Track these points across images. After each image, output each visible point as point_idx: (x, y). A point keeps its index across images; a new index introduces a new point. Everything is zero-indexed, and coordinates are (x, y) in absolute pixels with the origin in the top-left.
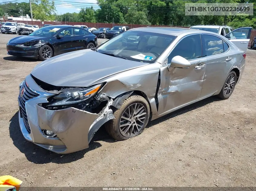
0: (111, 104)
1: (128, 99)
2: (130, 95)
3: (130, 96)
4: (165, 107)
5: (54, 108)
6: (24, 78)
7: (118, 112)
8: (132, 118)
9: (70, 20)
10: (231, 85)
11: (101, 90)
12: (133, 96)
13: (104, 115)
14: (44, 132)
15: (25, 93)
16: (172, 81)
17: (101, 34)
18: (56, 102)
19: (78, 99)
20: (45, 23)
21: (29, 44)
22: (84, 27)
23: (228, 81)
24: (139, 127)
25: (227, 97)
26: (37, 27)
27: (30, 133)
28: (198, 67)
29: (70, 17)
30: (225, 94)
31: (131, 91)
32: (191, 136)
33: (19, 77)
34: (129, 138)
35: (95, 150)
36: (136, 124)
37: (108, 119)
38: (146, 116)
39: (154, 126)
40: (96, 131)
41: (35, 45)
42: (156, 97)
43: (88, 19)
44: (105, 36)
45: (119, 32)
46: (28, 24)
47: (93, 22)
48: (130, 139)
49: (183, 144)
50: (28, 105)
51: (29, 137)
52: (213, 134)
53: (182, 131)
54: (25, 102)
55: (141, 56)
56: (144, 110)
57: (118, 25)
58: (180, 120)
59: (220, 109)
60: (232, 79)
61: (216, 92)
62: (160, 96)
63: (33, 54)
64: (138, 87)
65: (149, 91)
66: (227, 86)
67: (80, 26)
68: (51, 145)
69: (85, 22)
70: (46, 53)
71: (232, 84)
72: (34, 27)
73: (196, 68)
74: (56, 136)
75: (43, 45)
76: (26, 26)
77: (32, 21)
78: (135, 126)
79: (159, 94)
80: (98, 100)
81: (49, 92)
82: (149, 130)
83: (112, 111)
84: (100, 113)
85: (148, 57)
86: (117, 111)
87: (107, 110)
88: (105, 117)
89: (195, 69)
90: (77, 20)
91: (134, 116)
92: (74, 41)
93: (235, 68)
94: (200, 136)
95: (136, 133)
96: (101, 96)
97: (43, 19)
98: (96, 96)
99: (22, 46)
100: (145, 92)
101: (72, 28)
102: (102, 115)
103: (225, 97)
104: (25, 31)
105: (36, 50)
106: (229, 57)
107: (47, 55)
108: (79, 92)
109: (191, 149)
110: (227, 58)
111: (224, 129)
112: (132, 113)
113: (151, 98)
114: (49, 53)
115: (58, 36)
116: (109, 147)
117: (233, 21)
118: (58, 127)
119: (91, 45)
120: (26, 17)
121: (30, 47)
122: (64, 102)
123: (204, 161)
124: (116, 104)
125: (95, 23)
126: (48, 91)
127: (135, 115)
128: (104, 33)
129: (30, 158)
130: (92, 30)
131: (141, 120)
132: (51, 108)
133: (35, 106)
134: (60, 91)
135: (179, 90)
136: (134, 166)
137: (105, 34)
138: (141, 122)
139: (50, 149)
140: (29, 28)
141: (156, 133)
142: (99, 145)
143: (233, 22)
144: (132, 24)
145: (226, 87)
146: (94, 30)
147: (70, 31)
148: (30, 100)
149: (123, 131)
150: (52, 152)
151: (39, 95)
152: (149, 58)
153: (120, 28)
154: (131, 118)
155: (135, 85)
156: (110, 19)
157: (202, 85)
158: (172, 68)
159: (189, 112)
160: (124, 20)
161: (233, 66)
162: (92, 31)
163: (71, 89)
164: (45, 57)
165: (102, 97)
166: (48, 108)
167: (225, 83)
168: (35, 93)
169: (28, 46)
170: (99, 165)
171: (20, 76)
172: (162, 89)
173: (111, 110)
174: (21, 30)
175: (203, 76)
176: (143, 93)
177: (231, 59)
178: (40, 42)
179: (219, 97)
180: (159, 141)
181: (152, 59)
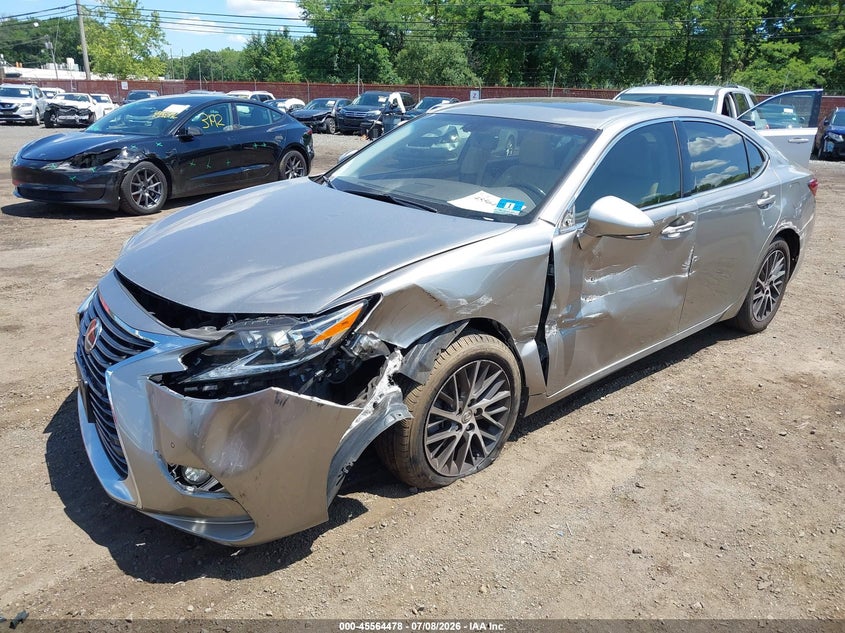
0: (397, 369)
1: (450, 350)
2: (458, 333)
3: (456, 340)
4: (571, 369)
5: (206, 388)
6: (77, 276)
7: (420, 394)
8: (466, 413)
9: (212, 75)
10: (774, 285)
11: (362, 323)
12: (466, 338)
13: (375, 405)
14: (179, 473)
15: (101, 339)
16: (589, 281)
17: (320, 118)
18: (213, 368)
19: (288, 355)
20: (132, 84)
21: (87, 161)
22: (263, 98)
23: (764, 273)
24: (487, 441)
25: (760, 325)
26: (105, 101)
27: (123, 475)
28: (670, 229)
29: (213, 65)
30: (755, 314)
31: (460, 323)
32: (660, 465)
33: (62, 275)
34: (455, 478)
35: (345, 526)
36: (477, 431)
37: (390, 421)
38: (509, 402)
39: (535, 433)
40: (352, 464)
41: (108, 164)
42: (540, 338)
43: (276, 70)
44: (332, 128)
45: (378, 112)
46: (74, 91)
47: (292, 78)
48: (458, 482)
49: (639, 495)
50: (115, 380)
51: (123, 491)
52: (732, 456)
53: (630, 448)
54: (104, 370)
55: (481, 200)
56: (503, 381)
57: (375, 88)
58: (617, 411)
59: (743, 368)
60: (778, 265)
61: (727, 310)
62: (552, 333)
63: (103, 193)
64: (483, 306)
65: (519, 316)
66: (761, 289)
67: (248, 94)
68: (201, 517)
69: (262, 80)
70: (145, 188)
71: (776, 281)
72: (95, 101)
73: (666, 235)
74: (219, 486)
75: (135, 161)
76: (68, 98)
77: (88, 82)
78: (475, 436)
79: (550, 325)
80: (351, 355)
81: (187, 333)
82: (519, 449)
83: (400, 390)
84: (360, 400)
85: (508, 204)
86: (415, 391)
87: (383, 388)
88: (378, 412)
89: (663, 238)
90: (236, 72)
91: (469, 406)
92: (238, 148)
93: (786, 227)
94: (691, 464)
95: (478, 461)
96: (364, 341)
97: (122, 73)
98: (349, 343)
99: (65, 167)
100: (506, 322)
101: (230, 105)
102: (369, 406)
103: (756, 324)
104: (66, 114)
105: (111, 181)
106: (766, 193)
107: (147, 195)
108: (291, 333)
109: (667, 510)
110: (761, 197)
111: (768, 435)
112: (463, 393)
113: (525, 339)
114: (156, 188)
115: (182, 131)
116: (392, 514)
117: (751, 66)
118: (225, 456)
119: (292, 159)
120: (66, 68)
121: (92, 169)
122: (239, 368)
123: (717, 552)
124: (412, 368)
125: (297, 82)
126: (183, 329)
127: (473, 402)
128: (329, 117)
129: (129, 563)
130: (288, 107)
131: (492, 416)
132: (196, 388)
133: (143, 382)
134: (224, 331)
135: (612, 311)
136: (485, 579)
137: (334, 118)
138: (494, 422)
139: (198, 529)
140: (81, 105)
141: (545, 460)
142: (359, 509)
143: (751, 70)
144: (421, 83)
145: (757, 292)
146: (297, 106)
147: (223, 112)
148: (123, 363)
149: (436, 456)
150: (201, 540)
151: (152, 345)
152: (513, 205)
153: (382, 99)
154: (460, 412)
155: (472, 300)
156: (347, 70)
157: (682, 288)
158: (589, 239)
159: (645, 380)
160: (392, 72)
161: (781, 221)
162: (290, 110)
163: (264, 324)
164: (143, 203)
165: (366, 344)
166: (186, 389)
167: (756, 278)
168: (137, 338)
169: (84, 166)
170: (368, 579)
171: (62, 270)
172: (558, 310)
173: (396, 388)
174: (54, 109)
175: (686, 258)
176: (499, 324)
177: (773, 199)
178: (125, 153)
179: (736, 327)
180: (558, 488)
181: (524, 207)
